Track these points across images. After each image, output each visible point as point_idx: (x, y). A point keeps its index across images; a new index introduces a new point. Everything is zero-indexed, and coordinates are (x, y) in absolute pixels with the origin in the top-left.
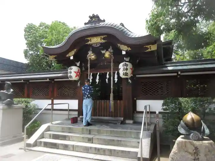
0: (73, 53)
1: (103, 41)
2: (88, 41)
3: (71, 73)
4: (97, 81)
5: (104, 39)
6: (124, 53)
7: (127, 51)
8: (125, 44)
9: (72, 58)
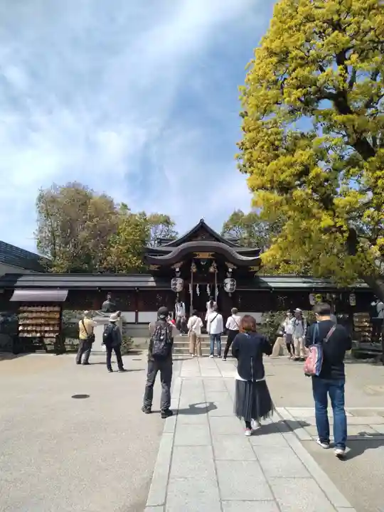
0: (179, 265)
1: (210, 257)
2: (196, 255)
3: (175, 284)
4: (198, 292)
5: (212, 255)
6: (230, 270)
7: (233, 269)
8: (232, 263)
9: (177, 270)
